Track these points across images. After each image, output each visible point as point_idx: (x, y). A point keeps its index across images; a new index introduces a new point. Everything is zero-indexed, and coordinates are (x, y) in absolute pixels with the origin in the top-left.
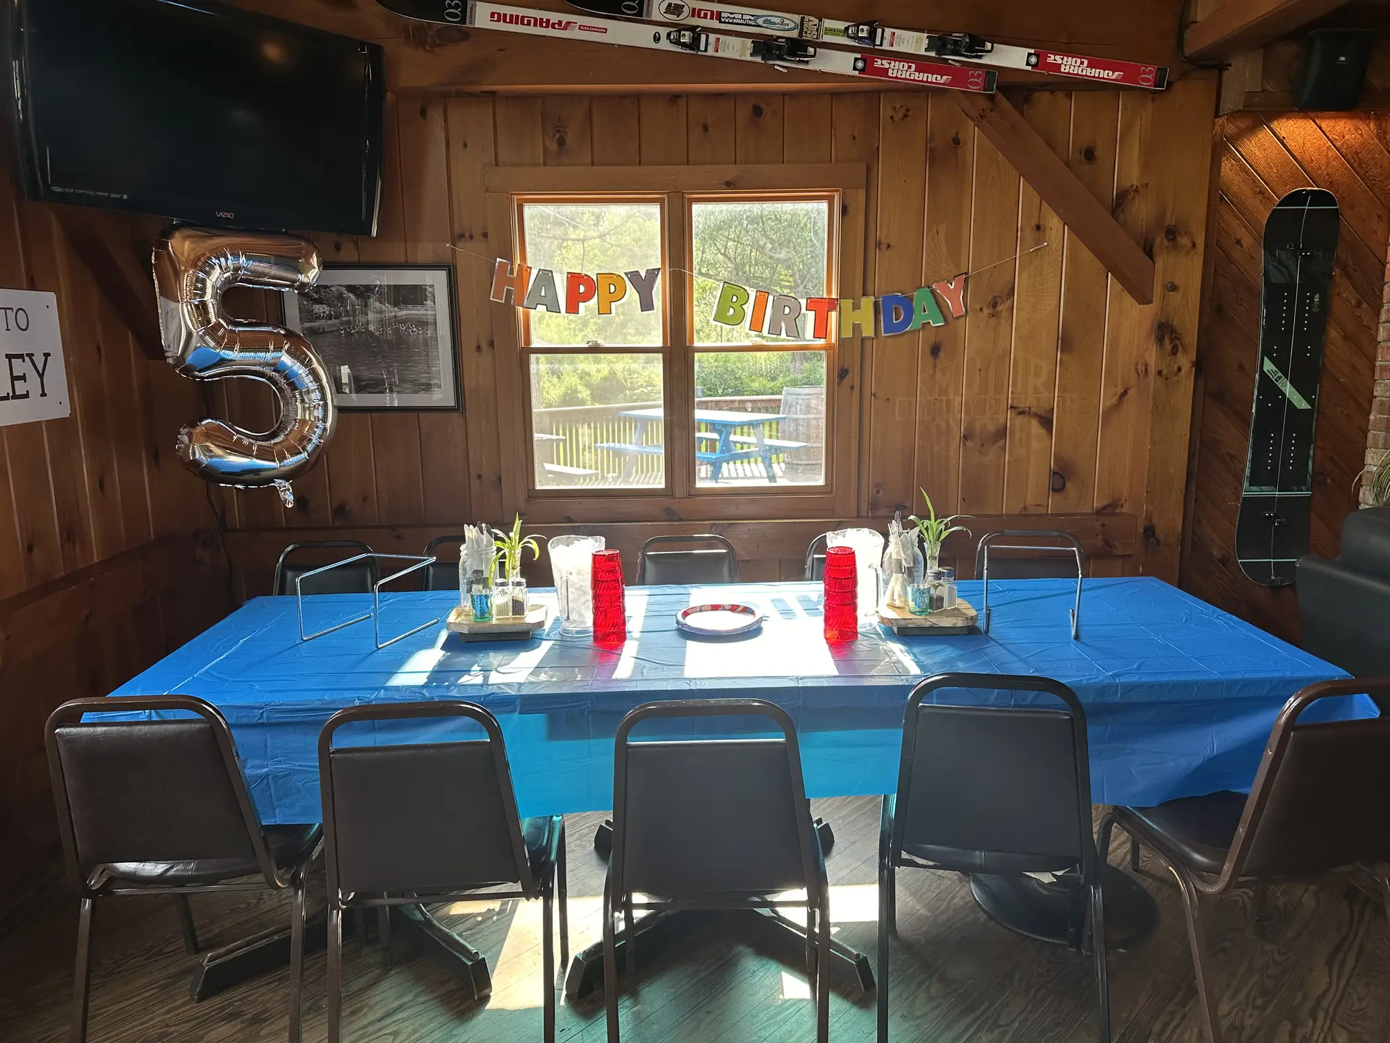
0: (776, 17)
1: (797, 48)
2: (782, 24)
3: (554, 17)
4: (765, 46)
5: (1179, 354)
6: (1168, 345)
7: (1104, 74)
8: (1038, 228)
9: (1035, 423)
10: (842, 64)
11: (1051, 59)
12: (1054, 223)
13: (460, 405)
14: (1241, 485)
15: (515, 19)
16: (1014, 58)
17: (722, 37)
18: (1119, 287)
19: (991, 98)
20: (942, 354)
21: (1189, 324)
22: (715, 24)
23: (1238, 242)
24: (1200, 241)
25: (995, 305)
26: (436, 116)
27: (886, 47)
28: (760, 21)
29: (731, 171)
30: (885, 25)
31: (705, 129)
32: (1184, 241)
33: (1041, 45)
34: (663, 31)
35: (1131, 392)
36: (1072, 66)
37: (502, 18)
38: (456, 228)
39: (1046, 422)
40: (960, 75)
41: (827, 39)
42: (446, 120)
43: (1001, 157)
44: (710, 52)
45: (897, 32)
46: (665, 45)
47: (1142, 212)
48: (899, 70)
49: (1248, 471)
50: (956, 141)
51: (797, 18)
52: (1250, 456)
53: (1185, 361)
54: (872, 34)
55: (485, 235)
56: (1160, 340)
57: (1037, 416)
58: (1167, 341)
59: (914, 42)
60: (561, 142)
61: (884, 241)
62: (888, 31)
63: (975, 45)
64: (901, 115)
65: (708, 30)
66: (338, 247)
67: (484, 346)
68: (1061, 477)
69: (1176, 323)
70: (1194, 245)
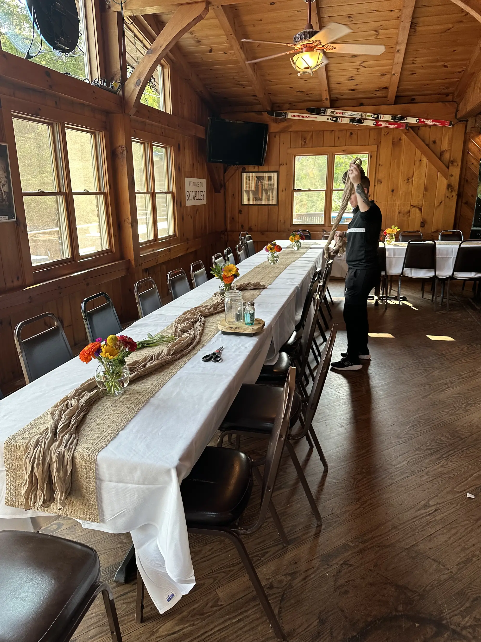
0: (356, 113)
1: (359, 121)
2: (357, 115)
3: (305, 115)
4: (353, 120)
5: (453, 192)
6: (450, 190)
7: (436, 123)
8: (420, 160)
9: (417, 210)
10: (371, 123)
11: (422, 120)
12: (424, 159)
13: (277, 204)
14: (471, 226)
15: (297, 116)
16: (413, 120)
17: (343, 118)
18: (441, 175)
19: (408, 130)
20: (394, 191)
21: (456, 185)
22: (341, 115)
23: (473, 164)
24: (460, 164)
25: (408, 180)
26: (277, 137)
27: (381, 119)
28: (352, 114)
29: (344, 148)
30: (381, 114)
31: (339, 138)
32: (456, 164)
33: (420, 117)
34: (329, 118)
35: (443, 202)
36: (427, 122)
37: (294, 116)
38: (280, 162)
39: (421, 210)
40: (399, 125)
41: (367, 118)
42: (280, 137)
43: (411, 143)
44: (340, 122)
45: (384, 115)
46: (329, 121)
47: (447, 156)
48: (384, 124)
49: (473, 223)
50: (400, 139)
51: (361, 113)
52: (474, 219)
53: (455, 194)
54: (378, 117)
55: (286, 164)
56: (448, 189)
57: (418, 208)
58: (450, 189)
59: (388, 118)
60: (305, 142)
61: (381, 164)
62: (382, 115)
63: (402, 118)
64: (386, 134)
65: (340, 117)
66: (254, 168)
67: (284, 190)
68: (423, 224)
69: (452, 184)
70: (458, 165)
